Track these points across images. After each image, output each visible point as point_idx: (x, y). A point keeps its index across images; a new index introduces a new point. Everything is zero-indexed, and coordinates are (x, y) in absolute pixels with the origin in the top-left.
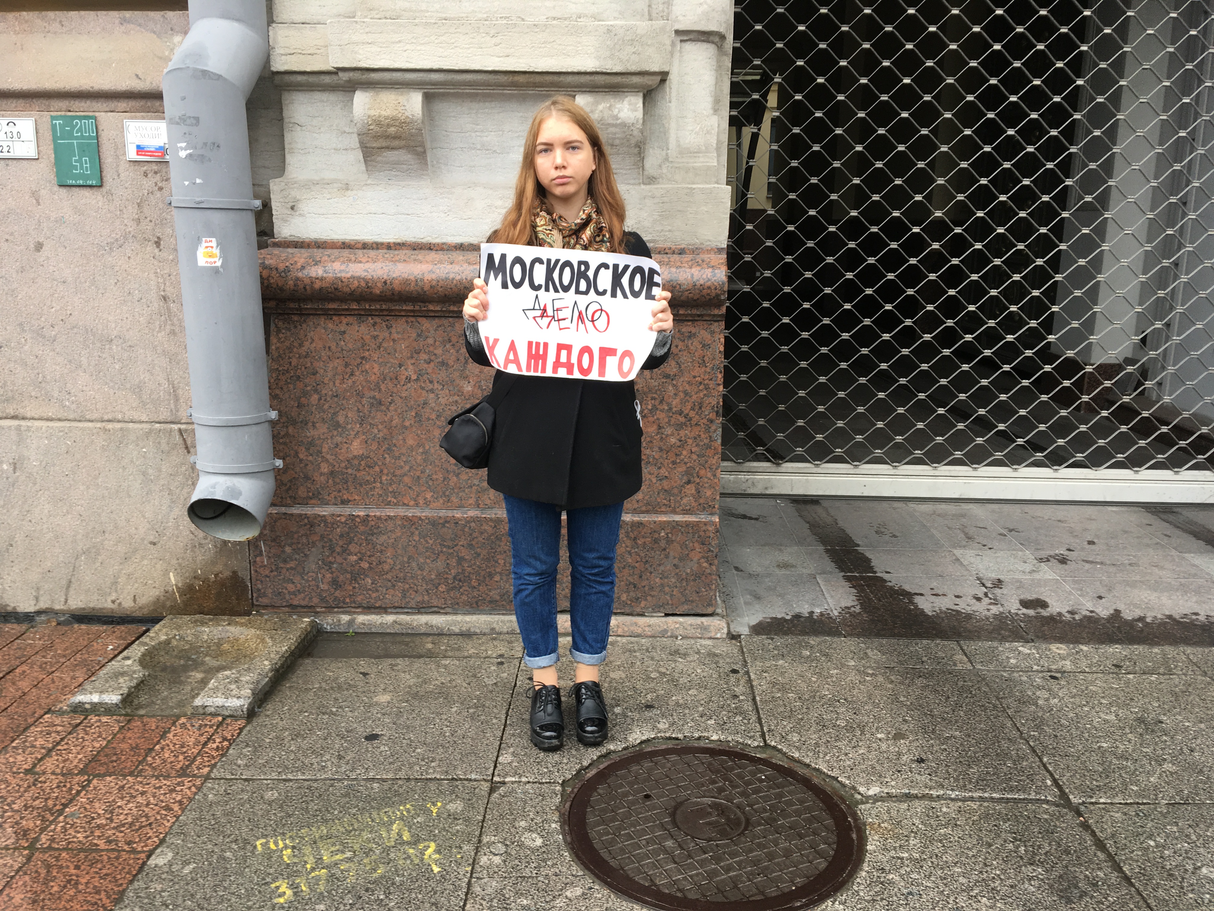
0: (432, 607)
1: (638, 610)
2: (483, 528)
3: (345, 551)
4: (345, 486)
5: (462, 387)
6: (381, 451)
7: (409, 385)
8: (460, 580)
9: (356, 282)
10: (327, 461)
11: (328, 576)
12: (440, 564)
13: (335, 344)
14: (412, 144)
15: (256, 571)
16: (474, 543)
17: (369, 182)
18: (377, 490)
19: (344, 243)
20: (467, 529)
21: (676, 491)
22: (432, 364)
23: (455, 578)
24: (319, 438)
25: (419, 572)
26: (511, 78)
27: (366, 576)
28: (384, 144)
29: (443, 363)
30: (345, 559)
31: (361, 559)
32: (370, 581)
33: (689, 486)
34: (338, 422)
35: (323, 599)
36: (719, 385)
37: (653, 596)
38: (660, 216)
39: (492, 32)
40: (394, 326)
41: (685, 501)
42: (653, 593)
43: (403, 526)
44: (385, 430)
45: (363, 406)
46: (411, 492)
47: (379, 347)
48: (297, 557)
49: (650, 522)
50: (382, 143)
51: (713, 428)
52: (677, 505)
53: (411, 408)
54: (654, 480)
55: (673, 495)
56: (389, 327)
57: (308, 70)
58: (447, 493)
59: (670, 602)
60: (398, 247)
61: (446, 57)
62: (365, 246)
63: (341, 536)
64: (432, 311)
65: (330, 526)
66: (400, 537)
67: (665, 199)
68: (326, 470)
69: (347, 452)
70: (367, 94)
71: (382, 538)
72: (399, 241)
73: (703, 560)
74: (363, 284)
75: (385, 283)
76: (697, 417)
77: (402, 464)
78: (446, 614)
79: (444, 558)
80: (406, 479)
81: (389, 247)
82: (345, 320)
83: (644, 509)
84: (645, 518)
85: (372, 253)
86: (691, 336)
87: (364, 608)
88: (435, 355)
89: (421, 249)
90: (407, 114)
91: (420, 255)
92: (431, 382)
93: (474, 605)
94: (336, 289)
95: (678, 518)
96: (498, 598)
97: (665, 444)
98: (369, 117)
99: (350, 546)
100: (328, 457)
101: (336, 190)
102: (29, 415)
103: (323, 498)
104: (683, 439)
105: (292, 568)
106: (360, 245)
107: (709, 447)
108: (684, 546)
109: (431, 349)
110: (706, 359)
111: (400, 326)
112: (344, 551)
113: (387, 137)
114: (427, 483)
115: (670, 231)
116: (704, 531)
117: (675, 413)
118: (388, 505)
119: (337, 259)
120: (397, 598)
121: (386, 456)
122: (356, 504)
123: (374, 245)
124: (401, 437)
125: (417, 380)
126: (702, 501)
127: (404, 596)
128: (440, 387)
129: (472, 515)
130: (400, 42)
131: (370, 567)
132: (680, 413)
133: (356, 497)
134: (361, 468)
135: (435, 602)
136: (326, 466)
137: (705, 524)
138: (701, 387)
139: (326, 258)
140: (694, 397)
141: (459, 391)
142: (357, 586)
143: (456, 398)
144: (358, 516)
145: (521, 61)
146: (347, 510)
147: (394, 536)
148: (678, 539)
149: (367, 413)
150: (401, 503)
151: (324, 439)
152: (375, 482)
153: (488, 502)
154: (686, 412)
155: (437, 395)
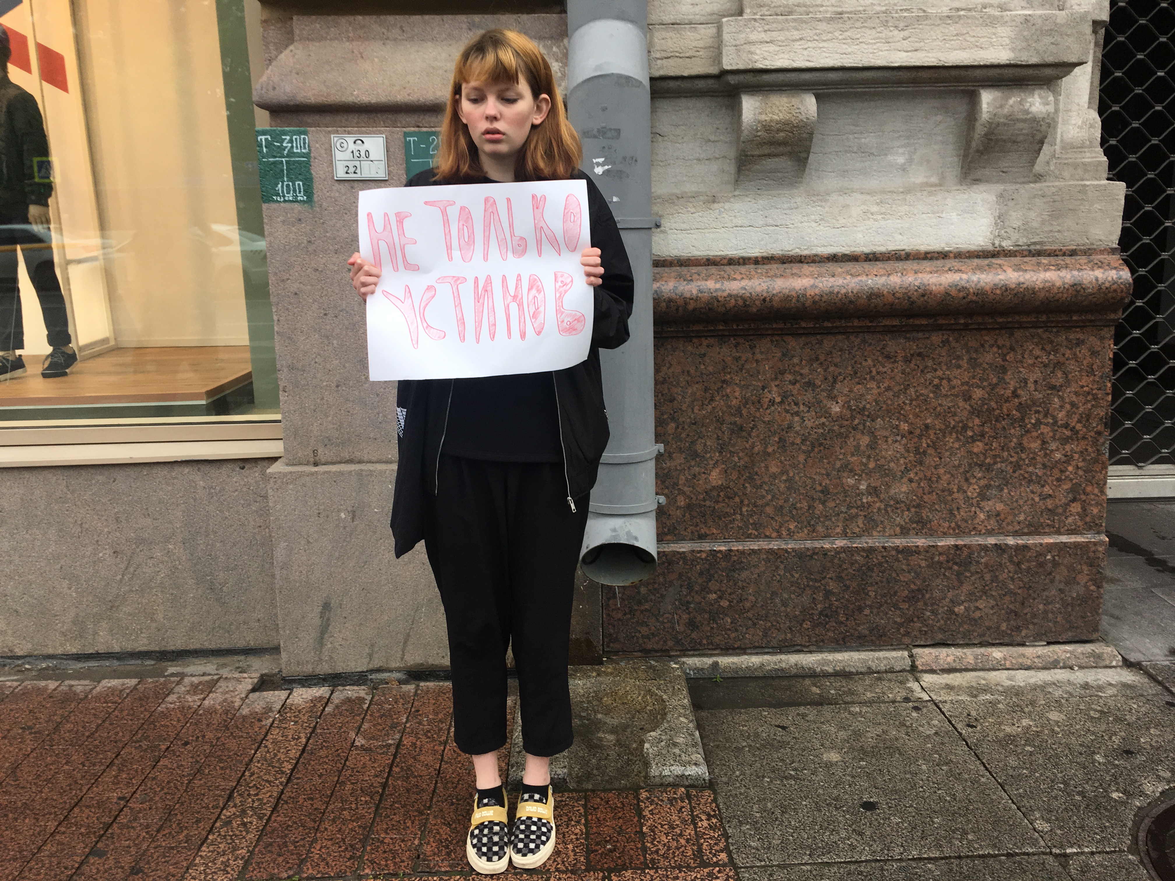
0: (797, 645)
1: (1019, 639)
2: (854, 558)
3: (705, 589)
4: (702, 520)
5: (830, 408)
6: (742, 481)
7: (773, 408)
8: (827, 616)
9: (733, 301)
10: (684, 493)
11: (685, 616)
12: (805, 599)
13: (694, 368)
14: (797, 149)
15: (608, 615)
16: (843, 575)
17: (737, 193)
18: (736, 522)
19: (708, 260)
20: (836, 561)
21: (1060, 510)
22: (798, 385)
23: (821, 613)
24: (677, 470)
25: (783, 608)
26: (914, 74)
27: (726, 615)
28: (766, 152)
29: (810, 384)
30: (704, 598)
31: (720, 597)
32: (729, 620)
33: (1074, 505)
34: (696, 452)
35: (678, 642)
36: (1108, 394)
37: (1034, 624)
38: (1049, 215)
39: (901, 25)
40: (758, 346)
41: (1070, 520)
42: (1035, 621)
43: (767, 560)
44: (746, 459)
45: (723, 433)
46: (774, 523)
47: (741, 370)
48: (653, 597)
49: (1035, 545)
50: (766, 150)
51: (1101, 440)
52: (1062, 525)
53: (775, 433)
54: (1037, 499)
55: (1057, 514)
56: (752, 347)
57: (686, 74)
58: (812, 522)
59: (1053, 630)
60: (766, 261)
61: (850, 54)
62: (732, 262)
63: (701, 574)
64: (804, 328)
65: (689, 563)
66: (764, 572)
67: (1056, 197)
68: (682, 503)
69: (706, 483)
70: (756, 98)
71: (744, 574)
72: (765, 254)
73: (1091, 583)
74: (740, 302)
75: (764, 300)
76: (1085, 430)
77: (764, 493)
78: (811, 652)
79: (810, 592)
80: (769, 510)
81: (757, 261)
82: (705, 342)
83: (1026, 530)
84: (1031, 541)
85: (743, 269)
86: (1080, 343)
87: (722, 649)
88: (801, 375)
89: (791, 262)
90: (801, 117)
91: (795, 268)
92: (796, 404)
93: (841, 642)
94: (710, 309)
95: (1064, 539)
96: (867, 632)
97: (1049, 460)
98: (759, 122)
99: (710, 584)
100: (686, 489)
101: (701, 203)
102: (365, 459)
103: (679, 534)
104: (1069, 454)
105: (646, 610)
106: (726, 261)
107: (1096, 461)
108: (1071, 568)
109: (797, 368)
110: (1095, 367)
111: (764, 344)
112: (702, 590)
113: (772, 143)
114: (791, 512)
115: (1059, 231)
116: (1094, 552)
117: (1062, 426)
118: (748, 537)
119: (707, 278)
120: (757, 638)
121: (747, 485)
122: (714, 538)
123: (741, 261)
124: (763, 465)
125: (782, 402)
126: (1088, 519)
127: (765, 635)
128: (807, 409)
129: (842, 544)
130: (801, 39)
131: (730, 606)
132: (1066, 426)
133: (715, 531)
134: (721, 499)
135: (798, 640)
136: (683, 498)
137: (1095, 544)
138: (1090, 397)
139: (696, 276)
140: (1081, 409)
141: (826, 412)
142: (715, 626)
143: (823, 420)
144: (720, 551)
145: (930, 55)
146: (706, 546)
147: (757, 571)
148: (1065, 562)
149: (727, 440)
150: (763, 535)
151: (680, 471)
152: (735, 514)
153: (857, 530)
154: (1073, 424)
155: (802, 418)
